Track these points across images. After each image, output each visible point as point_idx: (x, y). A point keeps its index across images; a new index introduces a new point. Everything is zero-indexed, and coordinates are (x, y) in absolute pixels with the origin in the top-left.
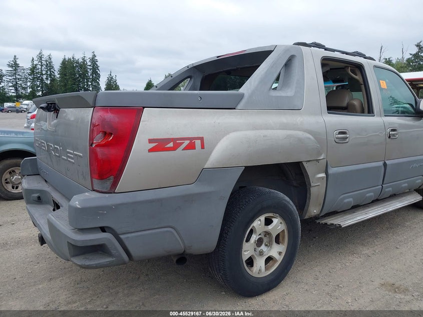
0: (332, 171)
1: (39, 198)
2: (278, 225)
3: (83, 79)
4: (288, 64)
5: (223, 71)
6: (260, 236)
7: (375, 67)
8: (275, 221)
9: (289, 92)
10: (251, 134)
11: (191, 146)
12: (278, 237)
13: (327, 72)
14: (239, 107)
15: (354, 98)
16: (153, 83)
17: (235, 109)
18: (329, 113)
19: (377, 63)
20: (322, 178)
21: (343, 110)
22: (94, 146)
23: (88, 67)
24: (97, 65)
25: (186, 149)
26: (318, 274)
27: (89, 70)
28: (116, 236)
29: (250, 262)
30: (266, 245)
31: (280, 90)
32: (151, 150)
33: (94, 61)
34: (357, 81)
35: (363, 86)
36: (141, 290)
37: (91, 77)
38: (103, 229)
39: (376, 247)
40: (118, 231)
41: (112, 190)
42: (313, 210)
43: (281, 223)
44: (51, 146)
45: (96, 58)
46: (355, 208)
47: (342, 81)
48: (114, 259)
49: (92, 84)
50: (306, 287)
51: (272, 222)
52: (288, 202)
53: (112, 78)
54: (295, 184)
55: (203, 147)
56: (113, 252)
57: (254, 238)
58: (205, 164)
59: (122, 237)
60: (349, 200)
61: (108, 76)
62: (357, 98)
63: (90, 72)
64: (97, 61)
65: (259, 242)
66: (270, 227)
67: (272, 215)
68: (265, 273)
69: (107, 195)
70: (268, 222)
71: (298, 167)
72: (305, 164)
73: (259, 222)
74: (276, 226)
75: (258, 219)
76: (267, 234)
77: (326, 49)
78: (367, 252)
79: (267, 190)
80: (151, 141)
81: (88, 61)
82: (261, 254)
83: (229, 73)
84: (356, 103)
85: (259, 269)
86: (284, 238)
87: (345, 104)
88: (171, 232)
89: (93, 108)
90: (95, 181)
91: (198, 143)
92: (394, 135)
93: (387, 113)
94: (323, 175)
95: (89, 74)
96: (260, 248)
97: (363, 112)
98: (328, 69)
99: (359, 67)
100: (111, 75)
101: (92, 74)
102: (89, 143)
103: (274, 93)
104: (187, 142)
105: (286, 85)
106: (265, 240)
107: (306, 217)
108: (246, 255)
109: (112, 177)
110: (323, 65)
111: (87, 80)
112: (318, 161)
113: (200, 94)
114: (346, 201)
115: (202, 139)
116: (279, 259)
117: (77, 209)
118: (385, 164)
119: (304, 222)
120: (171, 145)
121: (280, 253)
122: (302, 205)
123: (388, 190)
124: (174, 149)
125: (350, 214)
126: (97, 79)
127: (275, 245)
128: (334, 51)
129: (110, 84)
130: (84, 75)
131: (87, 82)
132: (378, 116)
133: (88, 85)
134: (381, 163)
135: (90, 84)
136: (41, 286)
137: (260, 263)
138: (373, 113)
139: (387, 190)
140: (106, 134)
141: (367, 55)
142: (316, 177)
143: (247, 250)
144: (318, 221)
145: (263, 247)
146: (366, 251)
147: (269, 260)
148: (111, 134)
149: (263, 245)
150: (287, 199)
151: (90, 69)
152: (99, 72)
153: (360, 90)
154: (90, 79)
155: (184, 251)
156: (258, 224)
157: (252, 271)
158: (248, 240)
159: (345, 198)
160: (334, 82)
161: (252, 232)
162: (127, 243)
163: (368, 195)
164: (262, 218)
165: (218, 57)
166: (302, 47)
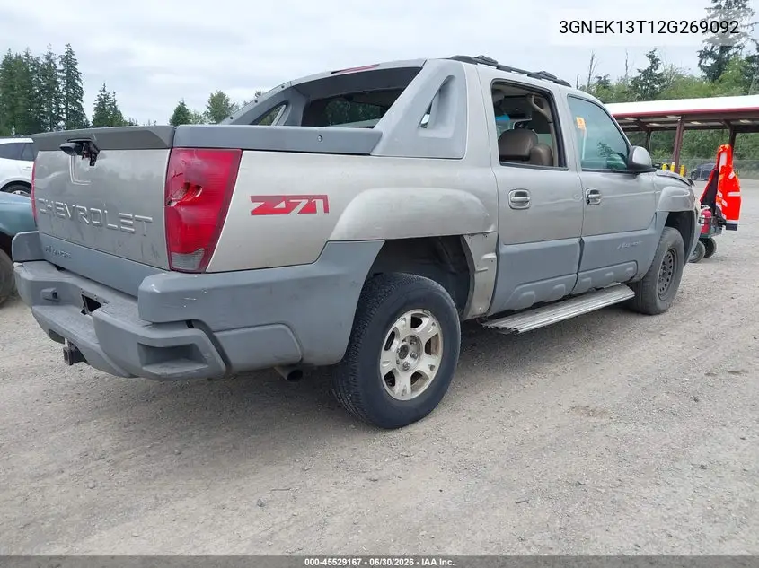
0: (504, 249)
1: (55, 294)
2: (429, 327)
3: (49, 98)
4: (443, 90)
5: (341, 96)
6: (405, 343)
7: (571, 96)
8: (426, 321)
9: (444, 133)
10: (393, 193)
11: (310, 208)
12: (429, 343)
13: (501, 101)
14: (376, 152)
15: (539, 142)
16: (187, 108)
17: (369, 155)
18: (501, 164)
19: (574, 90)
20: (491, 260)
21: (523, 160)
22: (173, 204)
23: (58, 74)
24: (75, 70)
25: (303, 211)
26: (486, 400)
27: (59, 80)
28: (210, 333)
29: (391, 378)
30: (412, 356)
31: (432, 128)
32: (255, 212)
33: (69, 60)
34: (544, 117)
35: (552, 125)
36: (228, 431)
37: (64, 94)
38: (190, 324)
39: (568, 364)
40: (213, 327)
41: (201, 269)
42: (479, 307)
43: (433, 324)
44: (83, 210)
45: (73, 57)
46: (539, 306)
47: (523, 116)
48: (207, 366)
49: (67, 106)
50: (469, 416)
51: (421, 322)
52: (444, 294)
53: (107, 97)
54: (453, 270)
55: (326, 210)
56: (206, 356)
57: (397, 344)
58: (330, 234)
59: (216, 334)
60: (529, 294)
61: (99, 93)
62: (543, 144)
63: (62, 84)
64: (76, 63)
65: (403, 352)
66: (419, 329)
67: (421, 312)
68: (411, 396)
69: (196, 276)
70: (416, 322)
71: (456, 243)
72: (466, 238)
73: (404, 322)
74: (427, 328)
75: (402, 317)
76: (414, 339)
77: (499, 68)
78: (555, 370)
79: (415, 276)
80: (254, 199)
81: (57, 62)
82: (406, 368)
83: (349, 98)
84: (542, 150)
85: (403, 389)
86: (437, 345)
87: (526, 152)
88: (285, 331)
89: (169, 150)
90: (176, 256)
91: (320, 204)
92: (594, 199)
93: (587, 167)
94: (493, 255)
95: (61, 88)
96: (404, 361)
97: (552, 164)
98: (501, 97)
99: (546, 97)
100: (104, 91)
101: (66, 88)
102: (166, 201)
103: (424, 133)
104: (304, 203)
105: (439, 120)
106: (411, 349)
107: (468, 317)
108: (385, 368)
109: (201, 250)
110: (495, 92)
111: (56, 98)
112: (484, 234)
113: (320, 132)
114: (525, 294)
115: (325, 198)
116: (431, 375)
117: (153, 294)
118: (582, 242)
119: (464, 324)
120: (282, 205)
121: (432, 368)
122: (463, 300)
123: (587, 280)
124: (286, 211)
125: (531, 315)
126: (77, 97)
127: (424, 355)
128: (509, 70)
129: (104, 109)
130: (50, 89)
131: (57, 104)
132: (572, 171)
133: (58, 109)
134: (576, 241)
135: (63, 106)
136: (65, 432)
137: (404, 381)
138: (565, 165)
139: (585, 280)
140: (189, 188)
141: (559, 78)
142: (483, 259)
143: (387, 362)
144: (484, 325)
145: (408, 359)
146: (552, 369)
147: (417, 376)
148: (198, 188)
149: (409, 356)
150: (443, 289)
151: (63, 78)
152: (80, 85)
153: (548, 131)
154: (62, 96)
155: (302, 359)
156: (402, 324)
157: (393, 392)
158: (387, 348)
159: (522, 291)
160: (512, 116)
161: (393, 336)
162: (224, 345)
163: (557, 287)
164: (408, 316)
165: (333, 73)
166: (463, 63)
